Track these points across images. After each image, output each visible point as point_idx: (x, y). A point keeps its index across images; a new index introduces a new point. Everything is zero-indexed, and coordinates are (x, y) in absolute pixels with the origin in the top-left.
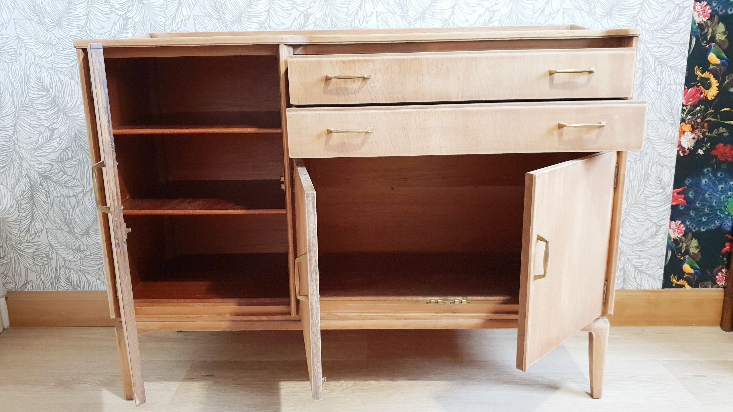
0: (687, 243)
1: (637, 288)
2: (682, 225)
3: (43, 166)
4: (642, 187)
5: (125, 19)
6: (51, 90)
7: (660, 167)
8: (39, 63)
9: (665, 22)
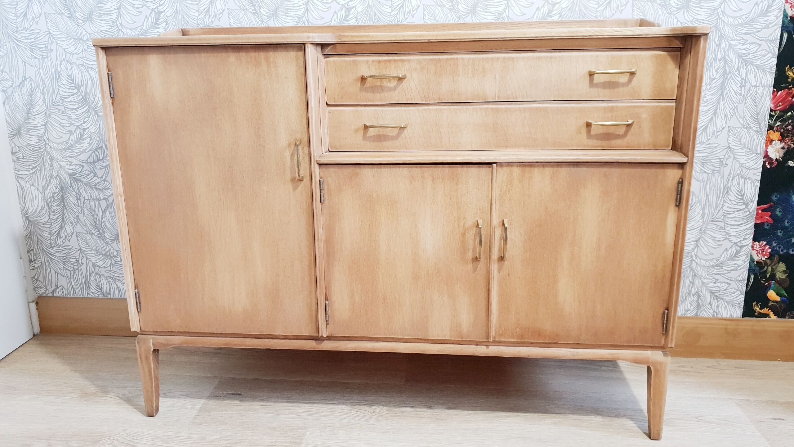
0: (773, 267)
1: (713, 316)
2: (768, 247)
3: (74, 167)
4: (720, 202)
5: (157, 13)
6: (82, 88)
7: (742, 181)
8: (70, 59)
9: (751, 16)
